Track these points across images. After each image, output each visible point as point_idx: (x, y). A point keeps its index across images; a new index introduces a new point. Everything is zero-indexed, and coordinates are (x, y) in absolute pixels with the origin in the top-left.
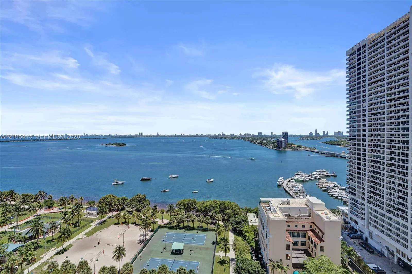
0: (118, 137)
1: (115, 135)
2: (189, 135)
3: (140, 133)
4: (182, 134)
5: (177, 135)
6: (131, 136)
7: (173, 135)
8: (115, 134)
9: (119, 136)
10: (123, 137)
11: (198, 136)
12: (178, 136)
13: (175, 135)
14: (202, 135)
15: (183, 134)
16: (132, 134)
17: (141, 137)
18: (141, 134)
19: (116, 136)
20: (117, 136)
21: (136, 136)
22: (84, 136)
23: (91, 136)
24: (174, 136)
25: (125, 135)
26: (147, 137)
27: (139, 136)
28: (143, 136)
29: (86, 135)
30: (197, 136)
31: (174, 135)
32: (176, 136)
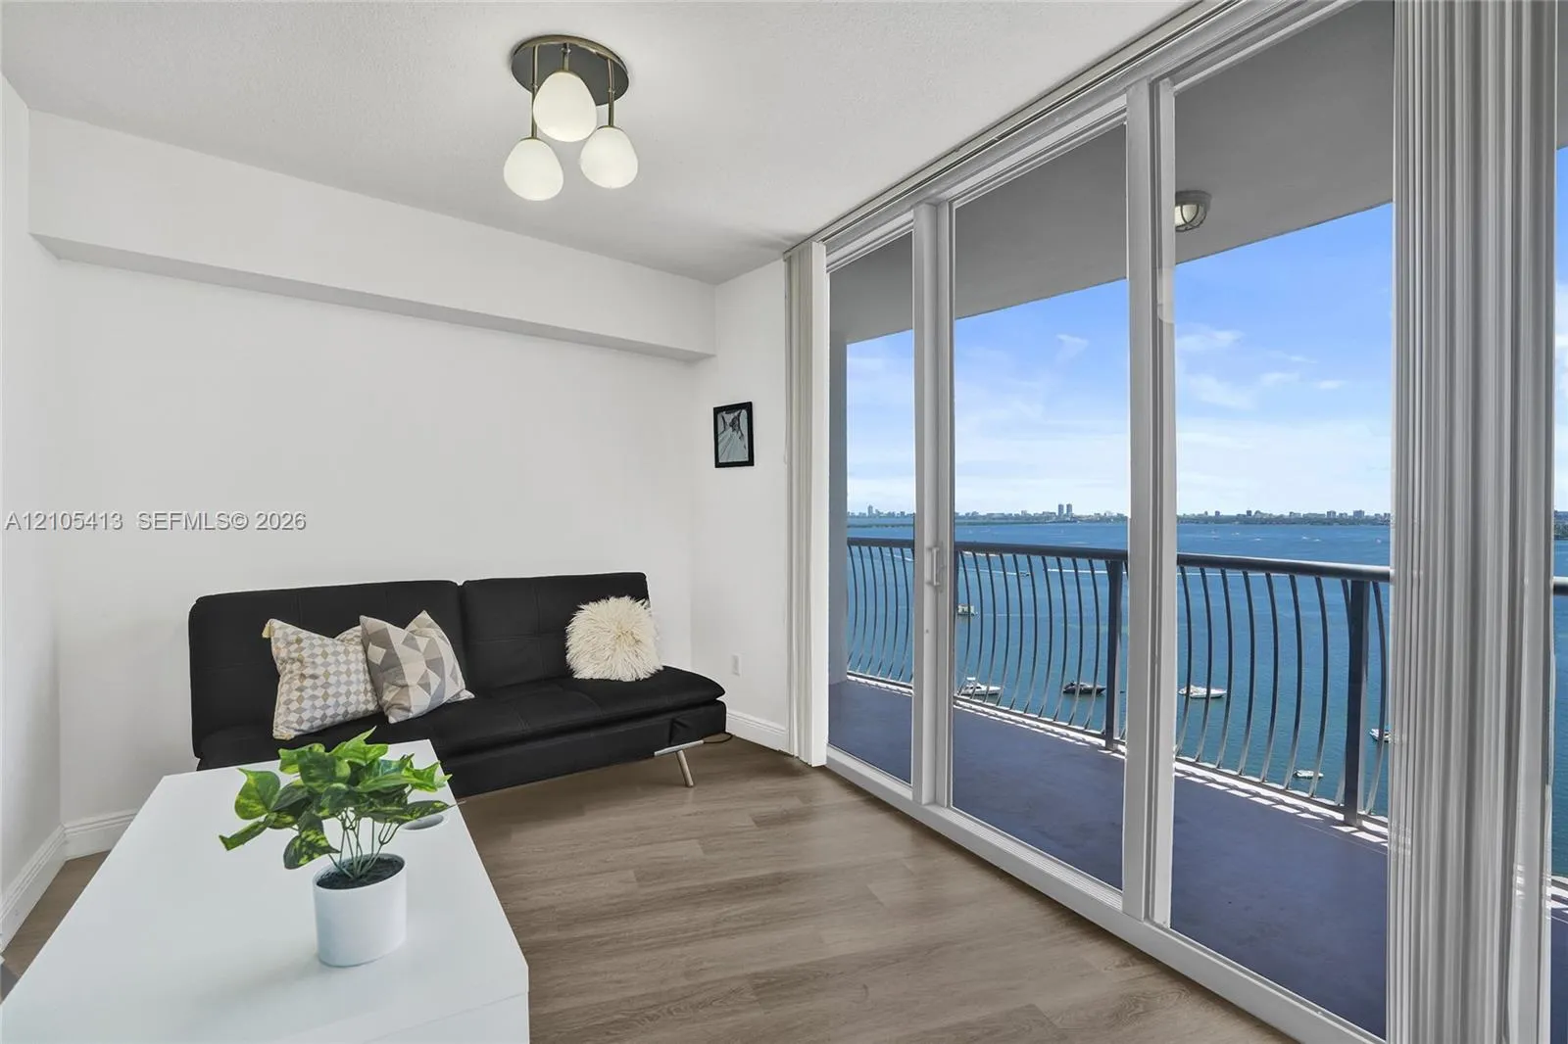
0: (981, 521)
1: (967, 514)
2: (1287, 514)
3: (1061, 507)
4: (1249, 512)
5: (1224, 513)
6: (1029, 519)
7: (1206, 513)
8: (968, 511)
9: (984, 517)
10: (996, 521)
11: (1335, 520)
12: (1230, 520)
13: (1217, 513)
14: (1359, 513)
15: (1257, 512)
16: (1031, 512)
17: (1068, 521)
18: (1065, 512)
19: (970, 518)
20: (975, 518)
21: (1048, 518)
22: (870, 517)
23: (891, 515)
24: (1210, 517)
25: (1006, 513)
26: (1090, 520)
27: (1057, 517)
28: (1075, 519)
29: (874, 512)
30: (1330, 521)
31: (1212, 514)
32: (1218, 519)
